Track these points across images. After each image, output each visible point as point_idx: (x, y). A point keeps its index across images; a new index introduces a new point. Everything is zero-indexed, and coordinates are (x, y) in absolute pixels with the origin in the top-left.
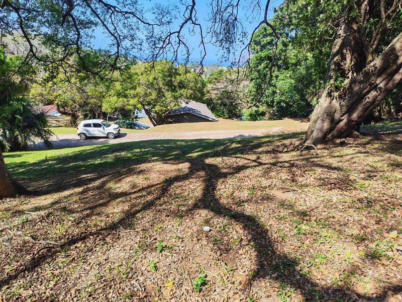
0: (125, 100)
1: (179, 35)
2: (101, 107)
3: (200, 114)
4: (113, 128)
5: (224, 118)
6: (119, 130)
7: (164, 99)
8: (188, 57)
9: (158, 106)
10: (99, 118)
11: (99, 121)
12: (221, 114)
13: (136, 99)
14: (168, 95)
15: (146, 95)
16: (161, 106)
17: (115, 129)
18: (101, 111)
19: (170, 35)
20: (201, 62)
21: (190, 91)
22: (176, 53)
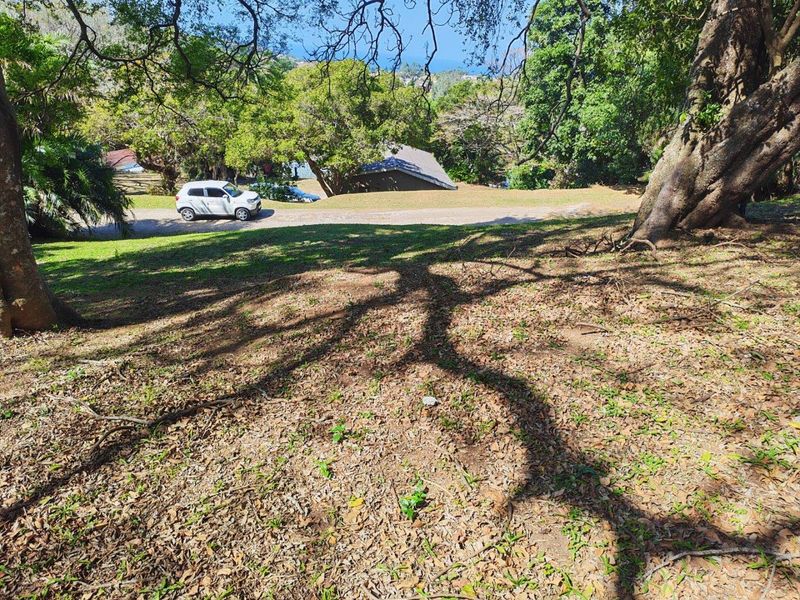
0: (271, 142)
1: (381, 6)
2: (222, 154)
3: (420, 174)
4: (246, 198)
5: (469, 183)
6: (259, 204)
7: (349, 141)
8: (399, 55)
9: (336, 157)
10: (218, 177)
11: (219, 184)
12: (464, 174)
13: (293, 141)
14: (359, 133)
15: (312, 132)
16: (343, 156)
17: (250, 201)
18: (223, 164)
19: (363, 7)
20: (427, 65)
21: (403, 126)
22: (374, 46)
